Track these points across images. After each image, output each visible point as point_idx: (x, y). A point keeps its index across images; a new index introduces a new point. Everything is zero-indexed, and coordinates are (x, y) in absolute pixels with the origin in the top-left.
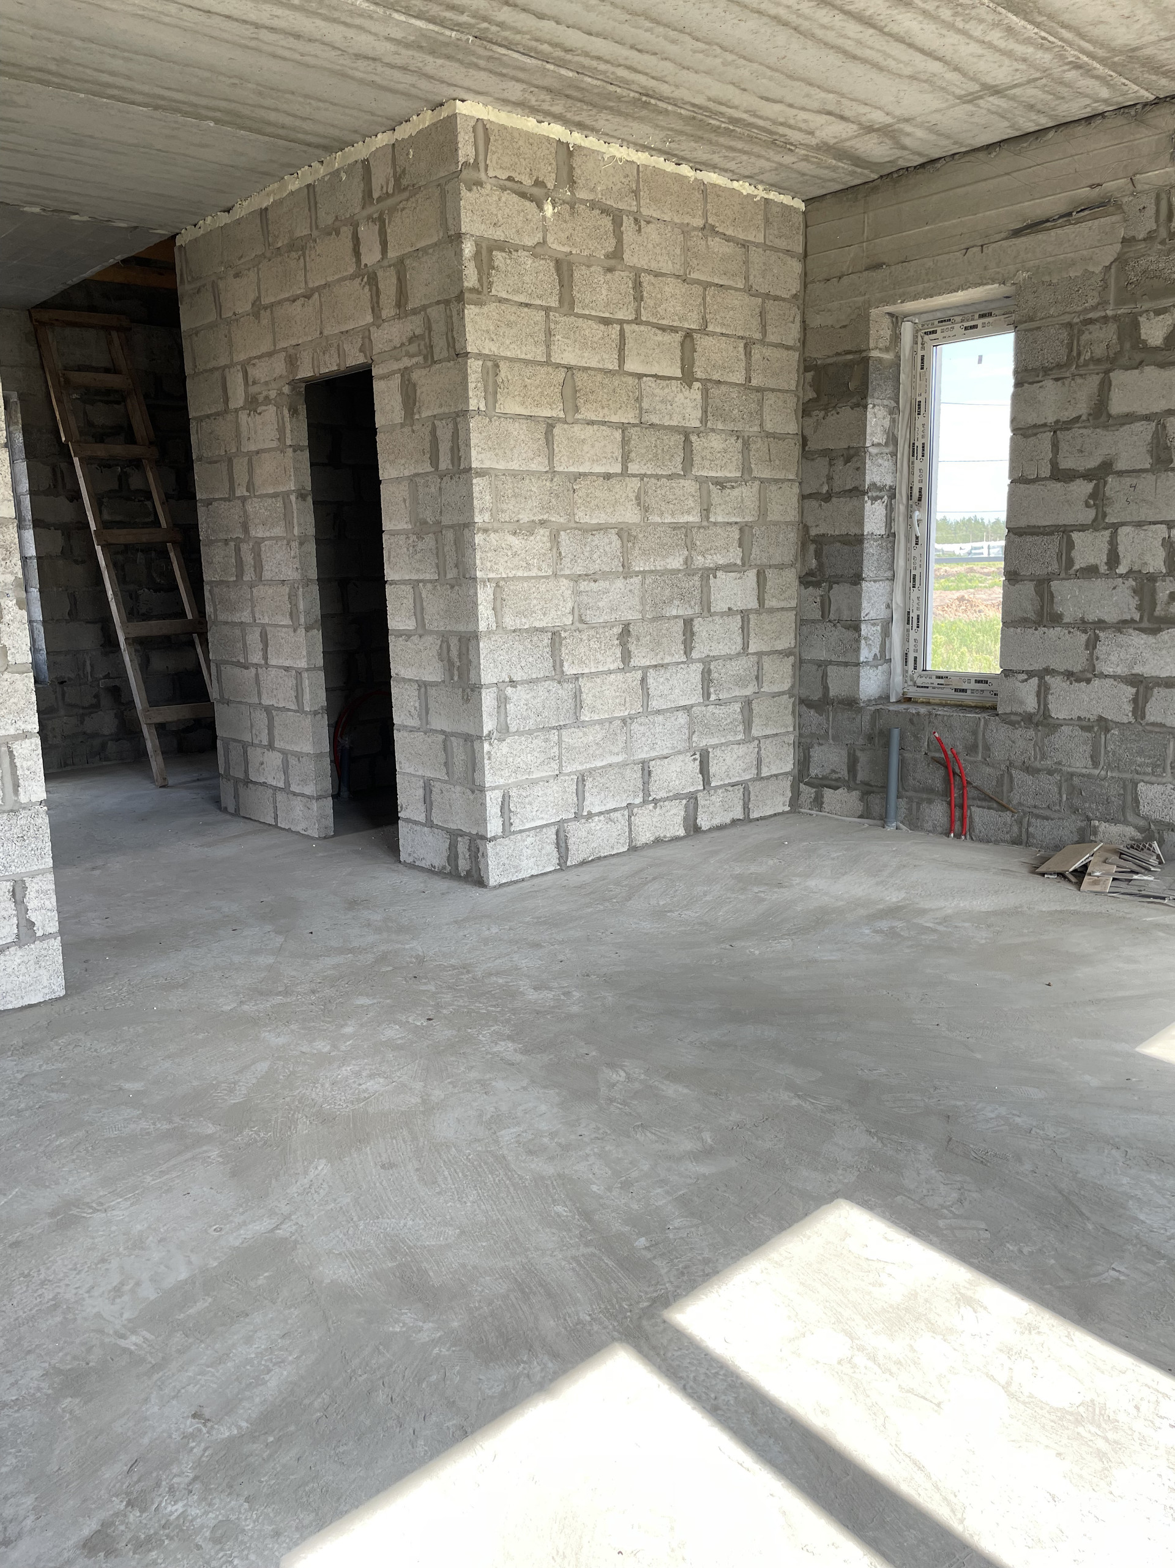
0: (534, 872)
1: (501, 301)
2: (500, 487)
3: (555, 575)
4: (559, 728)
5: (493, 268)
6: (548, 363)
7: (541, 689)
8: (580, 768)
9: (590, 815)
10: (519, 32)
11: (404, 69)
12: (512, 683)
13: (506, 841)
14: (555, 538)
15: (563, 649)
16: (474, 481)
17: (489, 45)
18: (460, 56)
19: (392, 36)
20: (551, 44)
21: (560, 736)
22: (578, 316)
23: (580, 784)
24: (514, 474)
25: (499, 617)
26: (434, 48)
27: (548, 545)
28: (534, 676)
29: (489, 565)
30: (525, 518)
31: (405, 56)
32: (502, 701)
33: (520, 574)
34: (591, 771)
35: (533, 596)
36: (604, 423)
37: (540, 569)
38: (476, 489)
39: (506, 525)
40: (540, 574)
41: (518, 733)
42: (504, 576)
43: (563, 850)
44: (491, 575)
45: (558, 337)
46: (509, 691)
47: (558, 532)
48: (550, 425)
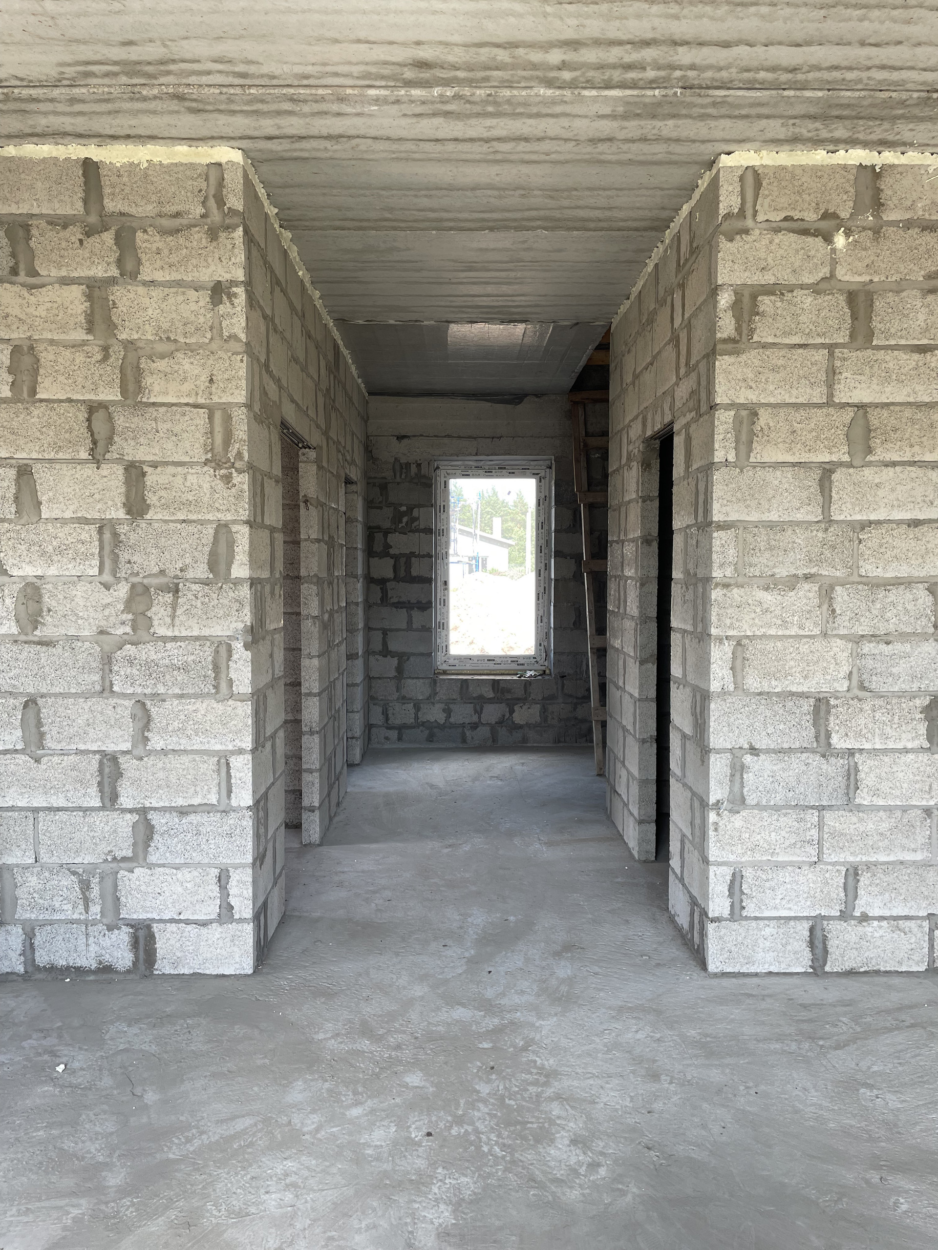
0: (774, 969)
1: (765, 346)
2: (749, 538)
3: (825, 635)
4: (821, 808)
5: (758, 314)
6: (829, 403)
7: (796, 763)
8: (851, 859)
9: (865, 918)
10: (720, 69)
11: (644, 139)
12: (753, 750)
13: (735, 926)
14: (827, 594)
15: (832, 718)
16: (715, 535)
17: (703, 92)
18: (684, 112)
19: (600, 113)
20: (767, 70)
21: (821, 819)
22: (878, 348)
23: (851, 879)
24: (771, 526)
25: (739, 678)
26: (653, 111)
27: (817, 601)
28: (786, 746)
29: (728, 622)
30: (782, 572)
31: (633, 128)
32: (738, 770)
33: (772, 632)
34: (868, 866)
35: (788, 657)
36: (912, 463)
37: (801, 627)
38: (716, 544)
39: (755, 580)
40: (801, 633)
41: (758, 806)
42: (749, 633)
43: (819, 951)
44: (730, 633)
45: (845, 375)
46: (748, 759)
47: (832, 588)
48: (827, 472)
